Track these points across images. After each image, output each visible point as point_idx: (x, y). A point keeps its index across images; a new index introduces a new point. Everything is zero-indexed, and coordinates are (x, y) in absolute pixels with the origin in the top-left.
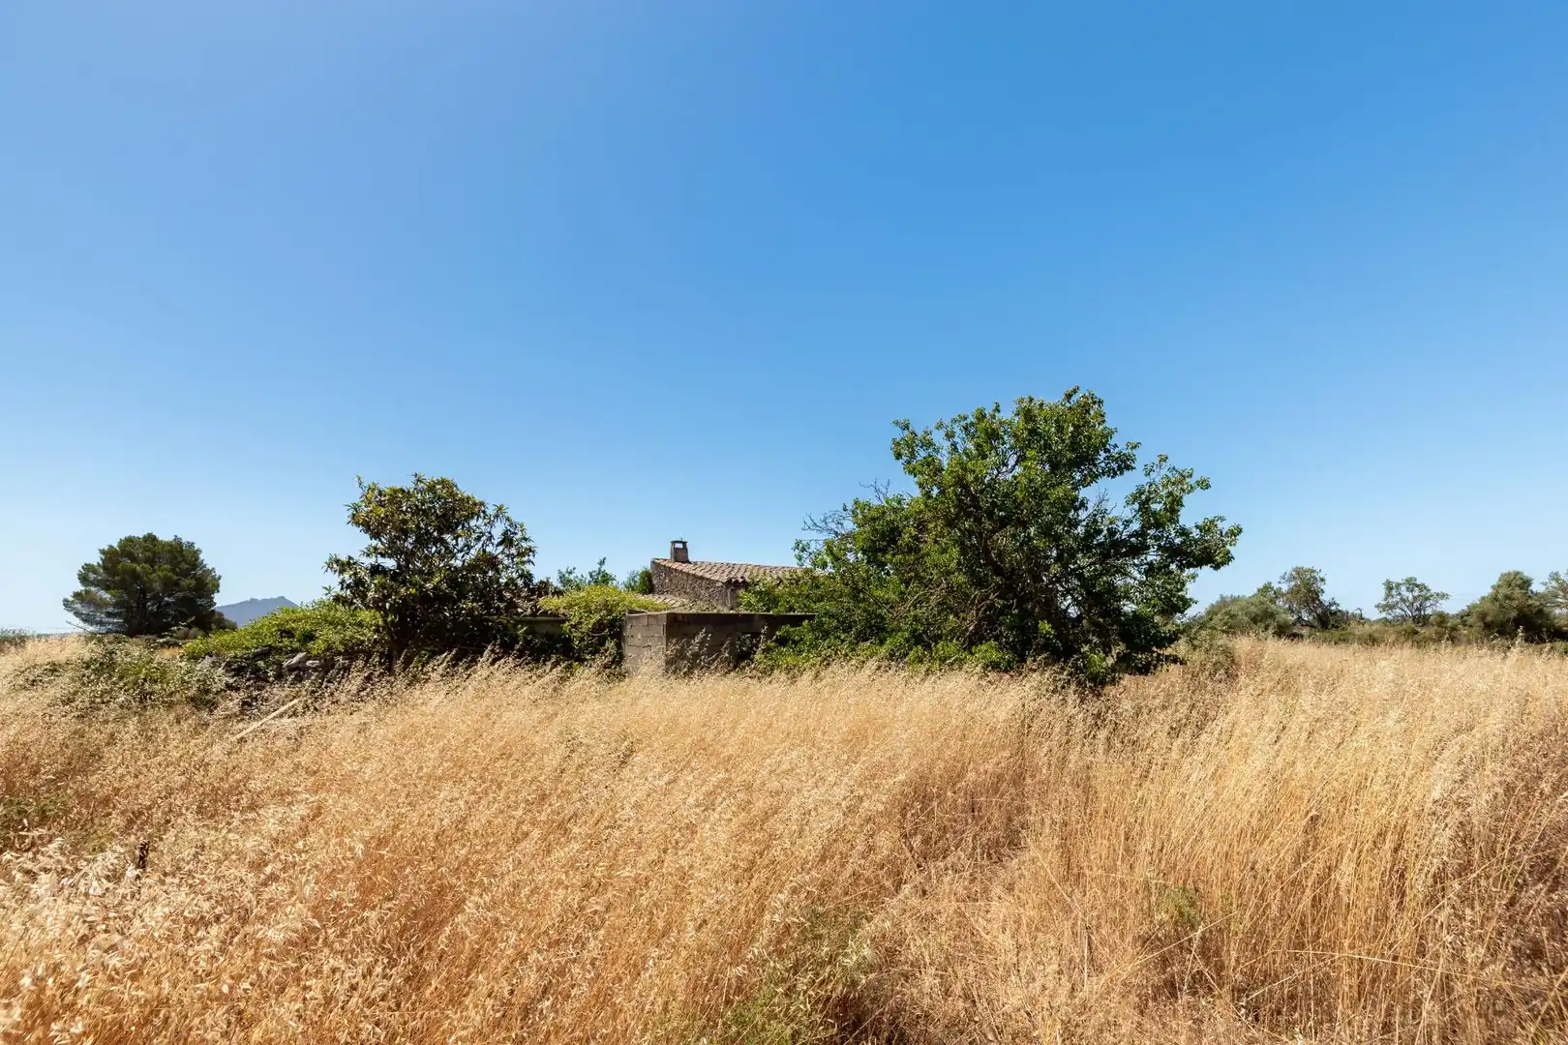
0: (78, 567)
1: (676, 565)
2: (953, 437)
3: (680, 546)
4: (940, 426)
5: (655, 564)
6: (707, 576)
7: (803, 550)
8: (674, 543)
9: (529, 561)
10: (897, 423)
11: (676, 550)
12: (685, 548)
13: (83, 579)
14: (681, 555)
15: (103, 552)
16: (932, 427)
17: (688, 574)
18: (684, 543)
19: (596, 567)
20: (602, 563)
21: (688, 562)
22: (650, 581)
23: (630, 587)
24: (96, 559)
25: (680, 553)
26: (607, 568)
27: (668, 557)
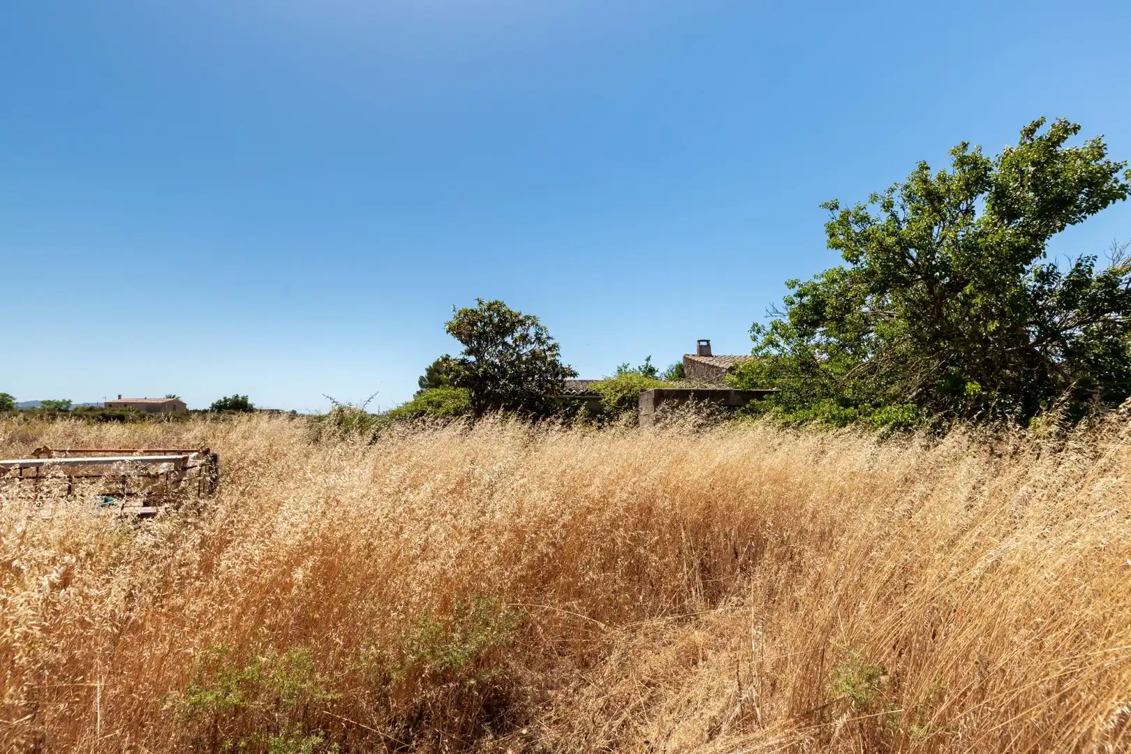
0: (418, 379)
1: (703, 360)
2: (892, 206)
3: (705, 344)
4: (874, 198)
5: (686, 358)
6: (717, 364)
7: (759, 332)
8: (699, 341)
9: (558, 354)
10: (825, 205)
11: (701, 347)
12: (708, 345)
13: (421, 384)
14: (705, 350)
15: (427, 370)
16: (865, 201)
17: (704, 364)
18: (708, 341)
19: (645, 363)
20: (648, 359)
21: (711, 356)
22: (683, 370)
23: (670, 378)
24: (425, 374)
25: (705, 349)
26: (652, 363)
27: (696, 353)
